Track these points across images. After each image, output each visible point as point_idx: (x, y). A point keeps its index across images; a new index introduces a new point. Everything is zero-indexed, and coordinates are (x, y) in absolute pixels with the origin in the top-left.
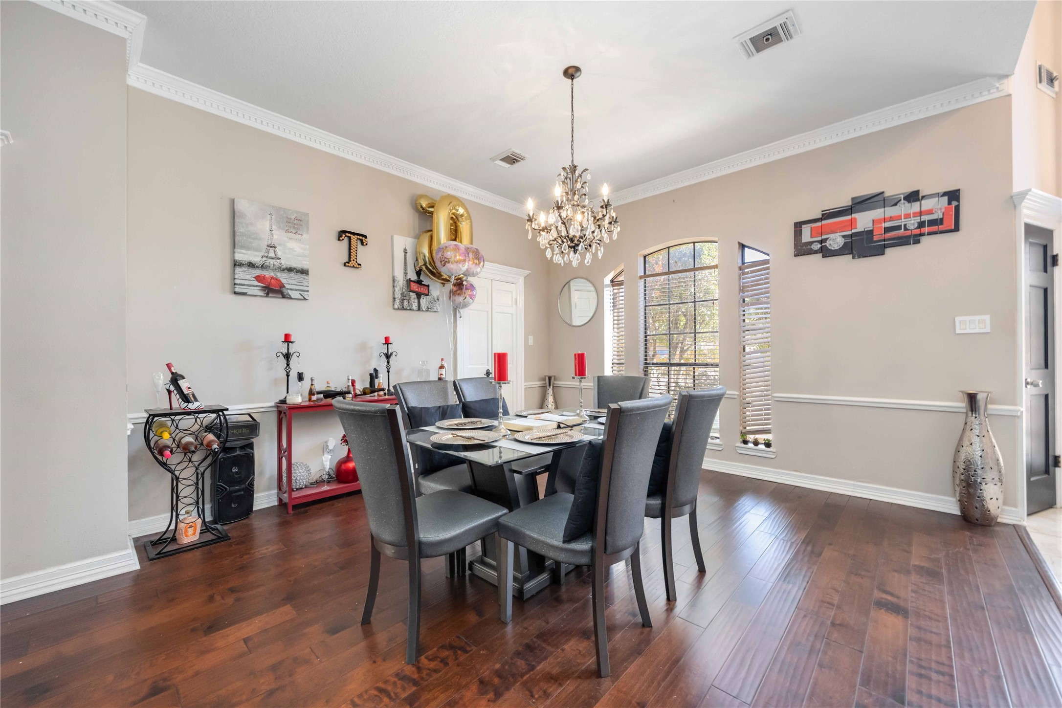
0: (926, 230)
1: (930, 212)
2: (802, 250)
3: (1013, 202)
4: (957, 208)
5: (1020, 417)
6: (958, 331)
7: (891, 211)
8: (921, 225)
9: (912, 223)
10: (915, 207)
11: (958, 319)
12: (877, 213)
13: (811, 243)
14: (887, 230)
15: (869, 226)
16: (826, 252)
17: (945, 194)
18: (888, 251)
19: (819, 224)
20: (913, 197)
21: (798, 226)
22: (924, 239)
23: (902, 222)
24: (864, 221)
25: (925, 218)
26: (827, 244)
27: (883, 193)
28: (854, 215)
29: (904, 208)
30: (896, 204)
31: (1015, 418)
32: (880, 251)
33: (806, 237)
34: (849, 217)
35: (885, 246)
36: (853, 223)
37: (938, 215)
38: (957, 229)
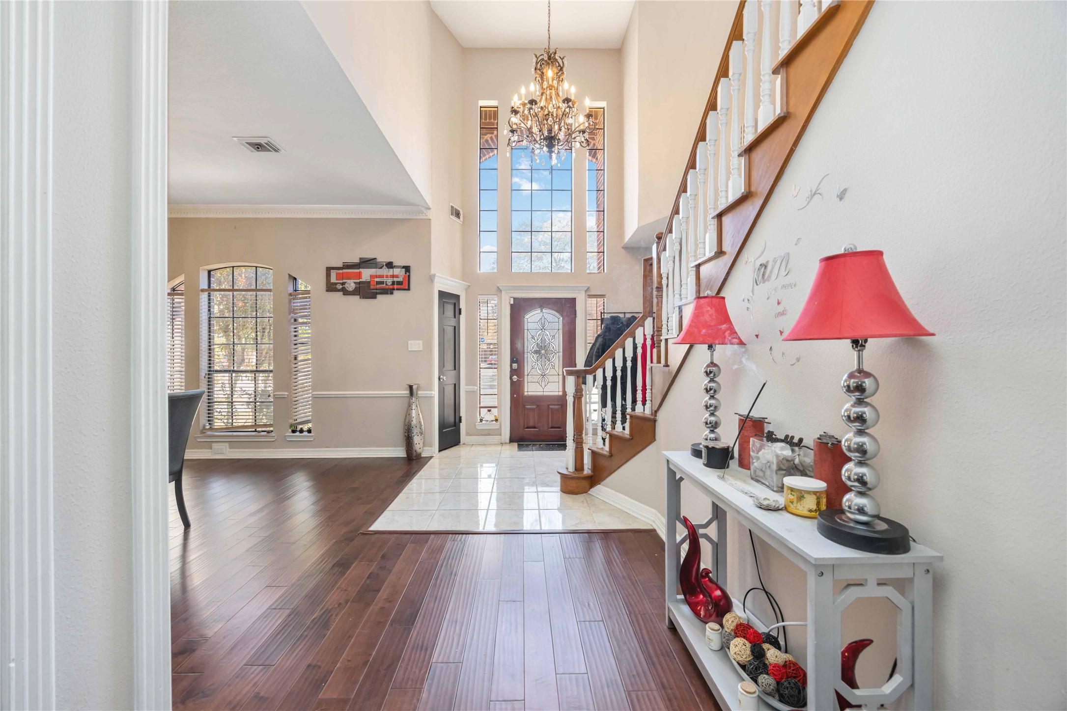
0: (396, 286)
1: (397, 276)
2: (331, 288)
3: (431, 279)
4: (409, 276)
5: (433, 397)
6: (409, 349)
7: (379, 272)
8: (393, 283)
9: (389, 281)
10: (391, 272)
11: (409, 342)
12: (372, 271)
13: (336, 284)
14: (378, 283)
15: (368, 279)
16: (346, 292)
17: (404, 267)
18: (379, 296)
19: (341, 271)
20: (390, 265)
21: (329, 270)
22: (395, 292)
23: (384, 279)
24: (366, 274)
25: (396, 279)
26: (346, 286)
27: (376, 259)
28: (361, 270)
29: (385, 271)
30: (381, 268)
31: (431, 398)
32: (373, 296)
33: (333, 279)
34: (357, 271)
35: (377, 293)
36: (359, 275)
37: (400, 279)
38: (409, 289)
